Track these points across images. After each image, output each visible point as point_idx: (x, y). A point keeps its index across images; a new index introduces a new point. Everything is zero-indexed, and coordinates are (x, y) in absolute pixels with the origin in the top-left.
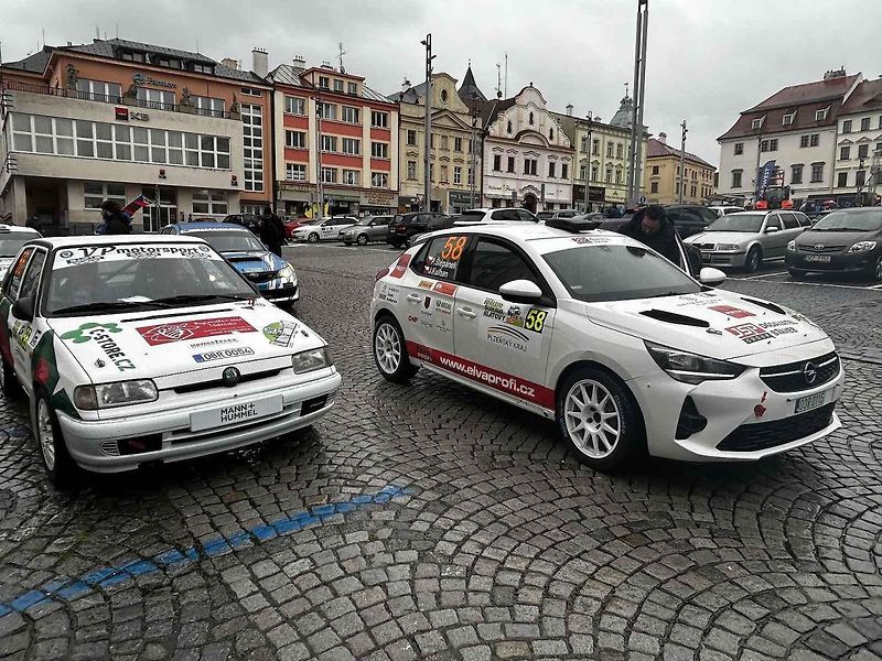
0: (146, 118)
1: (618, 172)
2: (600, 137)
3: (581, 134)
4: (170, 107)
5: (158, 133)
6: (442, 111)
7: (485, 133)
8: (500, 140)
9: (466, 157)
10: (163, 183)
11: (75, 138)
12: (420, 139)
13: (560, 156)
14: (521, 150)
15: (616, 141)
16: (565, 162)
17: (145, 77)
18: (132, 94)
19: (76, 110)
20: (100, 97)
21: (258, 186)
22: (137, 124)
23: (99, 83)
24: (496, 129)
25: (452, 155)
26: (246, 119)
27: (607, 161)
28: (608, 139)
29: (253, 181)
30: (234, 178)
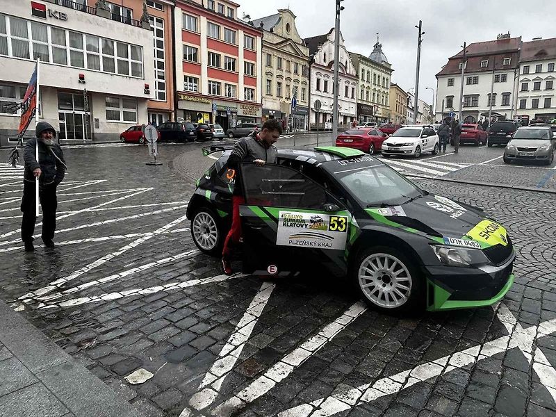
1: (378, 95)
2: (370, 69)
3: (361, 66)
6: (287, 40)
7: (312, 61)
8: (320, 67)
9: (301, 79)
12: (274, 61)
13: (351, 81)
14: (332, 76)
15: (378, 73)
16: (353, 86)
21: (161, 96)
24: (318, 58)
25: (293, 76)
27: (373, 87)
28: (374, 71)
29: (157, 90)
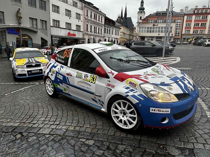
0: (157, 25)
4: (163, 22)
5: (159, 27)
10: (159, 36)
11: (147, 30)
17: (159, 18)
18: (156, 21)
19: (147, 26)
20: (152, 23)
21: (178, 35)
22: (156, 26)
23: (152, 20)
26: (178, 22)
29: (177, 34)
30: (172, 34)
